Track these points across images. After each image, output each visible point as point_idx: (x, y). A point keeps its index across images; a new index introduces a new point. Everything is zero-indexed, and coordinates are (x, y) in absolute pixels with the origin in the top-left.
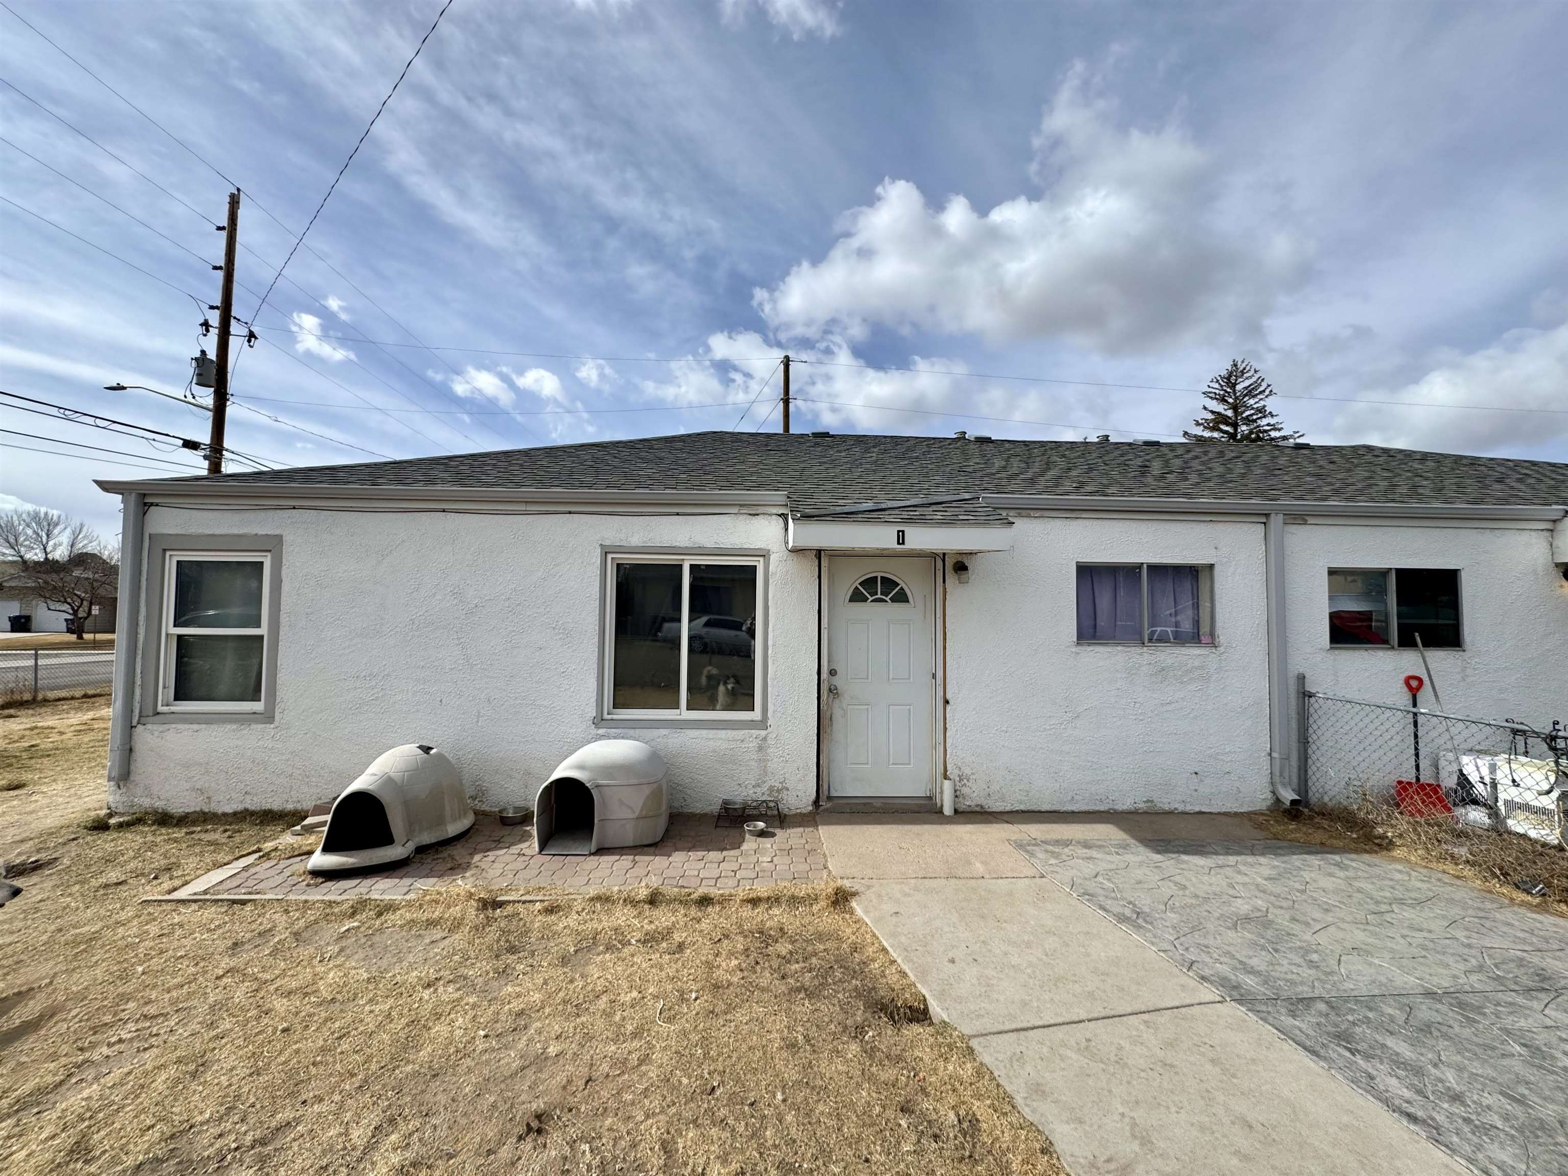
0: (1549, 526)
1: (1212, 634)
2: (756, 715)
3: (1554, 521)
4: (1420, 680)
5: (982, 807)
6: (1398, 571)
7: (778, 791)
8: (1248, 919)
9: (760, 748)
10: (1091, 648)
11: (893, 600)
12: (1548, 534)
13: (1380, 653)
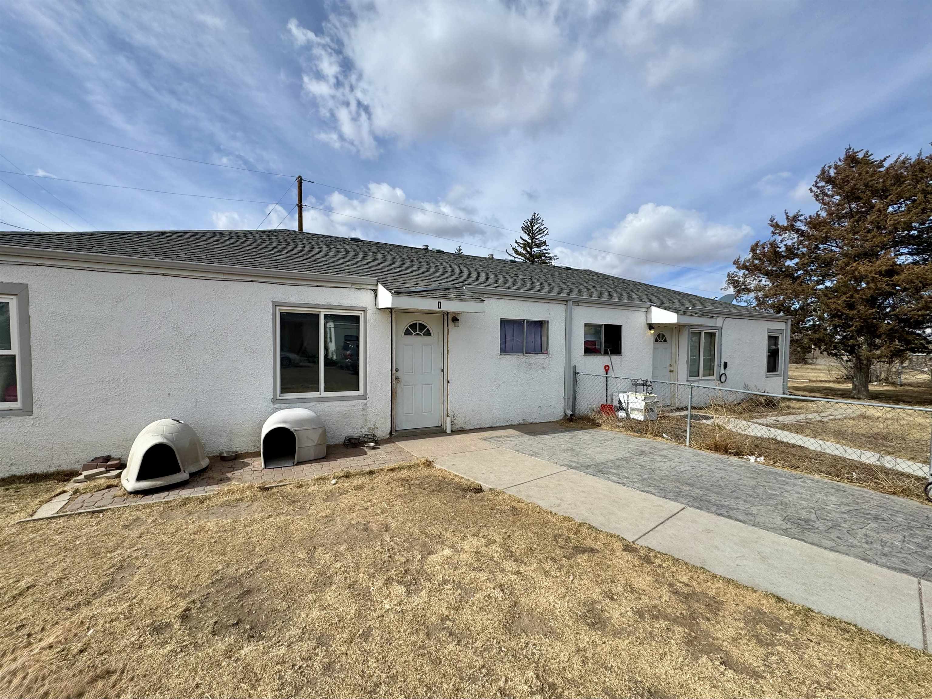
0: (645, 310)
1: (547, 350)
2: (361, 392)
3: (648, 308)
4: (608, 366)
5: (462, 428)
6: (605, 325)
7: (373, 429)
8: (567, 450)
9: (363, 409)
10: (504, 356)
11: (424, 334)
12: (645, 313)
13: (598, 357)
